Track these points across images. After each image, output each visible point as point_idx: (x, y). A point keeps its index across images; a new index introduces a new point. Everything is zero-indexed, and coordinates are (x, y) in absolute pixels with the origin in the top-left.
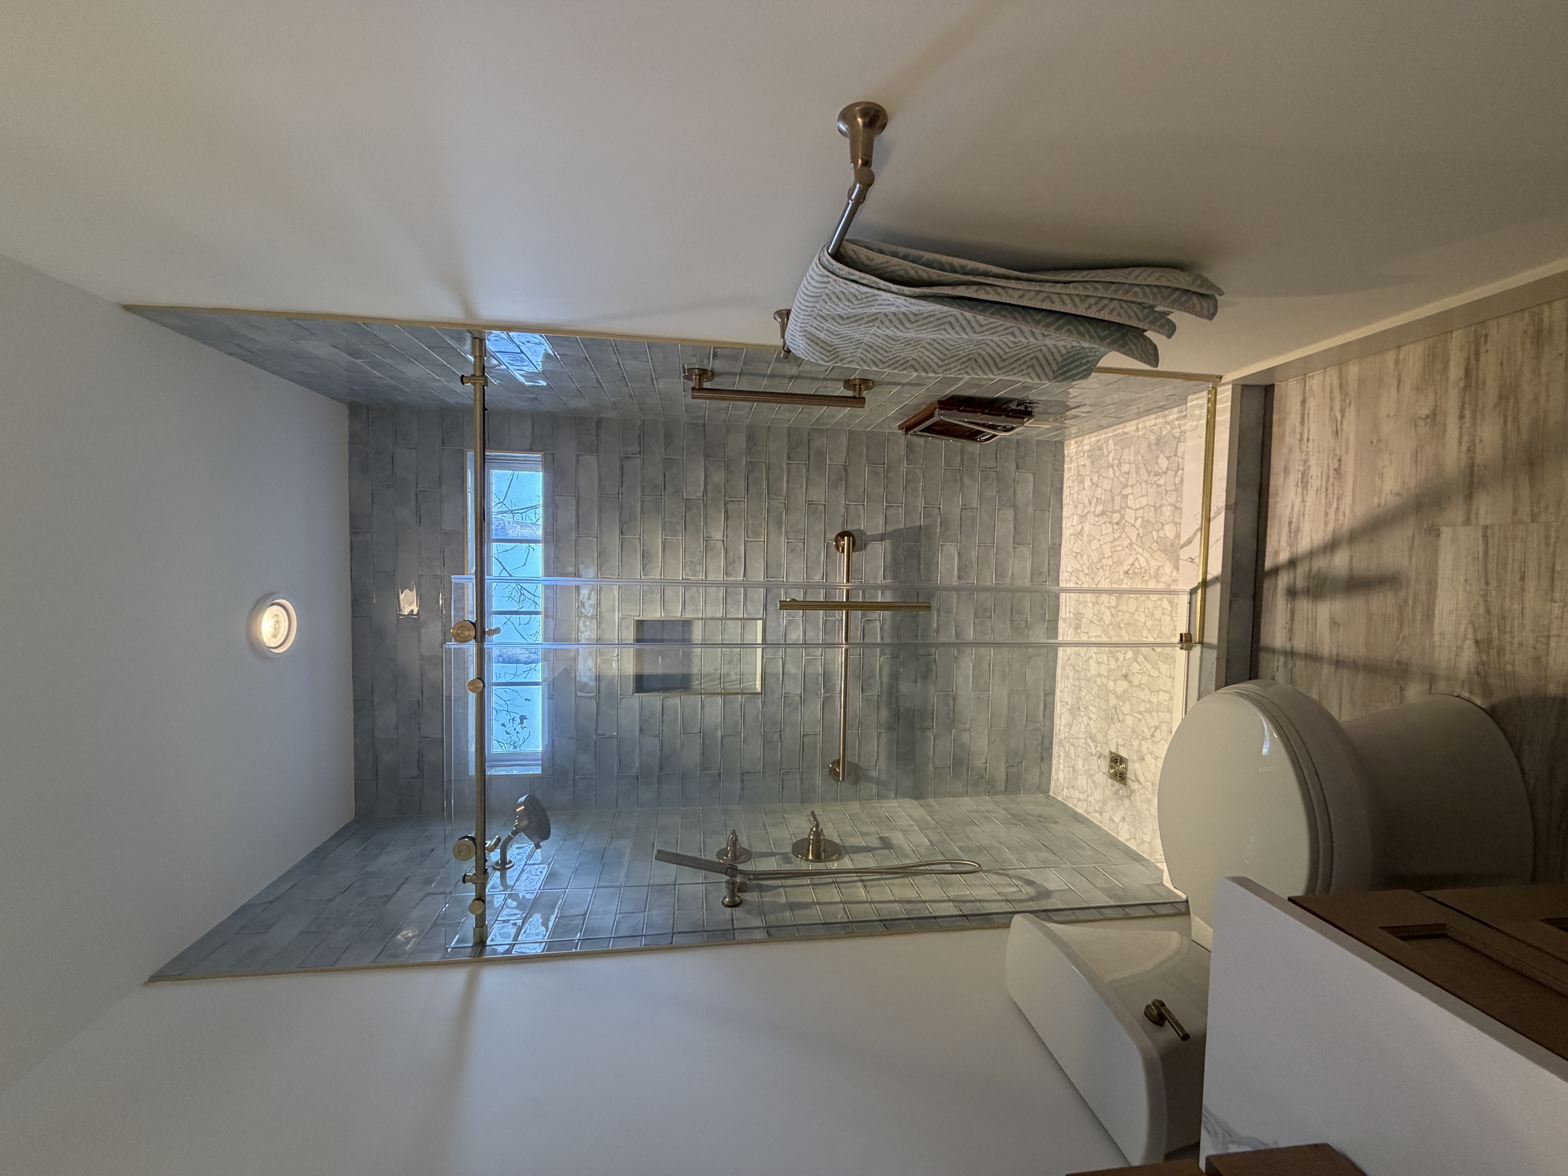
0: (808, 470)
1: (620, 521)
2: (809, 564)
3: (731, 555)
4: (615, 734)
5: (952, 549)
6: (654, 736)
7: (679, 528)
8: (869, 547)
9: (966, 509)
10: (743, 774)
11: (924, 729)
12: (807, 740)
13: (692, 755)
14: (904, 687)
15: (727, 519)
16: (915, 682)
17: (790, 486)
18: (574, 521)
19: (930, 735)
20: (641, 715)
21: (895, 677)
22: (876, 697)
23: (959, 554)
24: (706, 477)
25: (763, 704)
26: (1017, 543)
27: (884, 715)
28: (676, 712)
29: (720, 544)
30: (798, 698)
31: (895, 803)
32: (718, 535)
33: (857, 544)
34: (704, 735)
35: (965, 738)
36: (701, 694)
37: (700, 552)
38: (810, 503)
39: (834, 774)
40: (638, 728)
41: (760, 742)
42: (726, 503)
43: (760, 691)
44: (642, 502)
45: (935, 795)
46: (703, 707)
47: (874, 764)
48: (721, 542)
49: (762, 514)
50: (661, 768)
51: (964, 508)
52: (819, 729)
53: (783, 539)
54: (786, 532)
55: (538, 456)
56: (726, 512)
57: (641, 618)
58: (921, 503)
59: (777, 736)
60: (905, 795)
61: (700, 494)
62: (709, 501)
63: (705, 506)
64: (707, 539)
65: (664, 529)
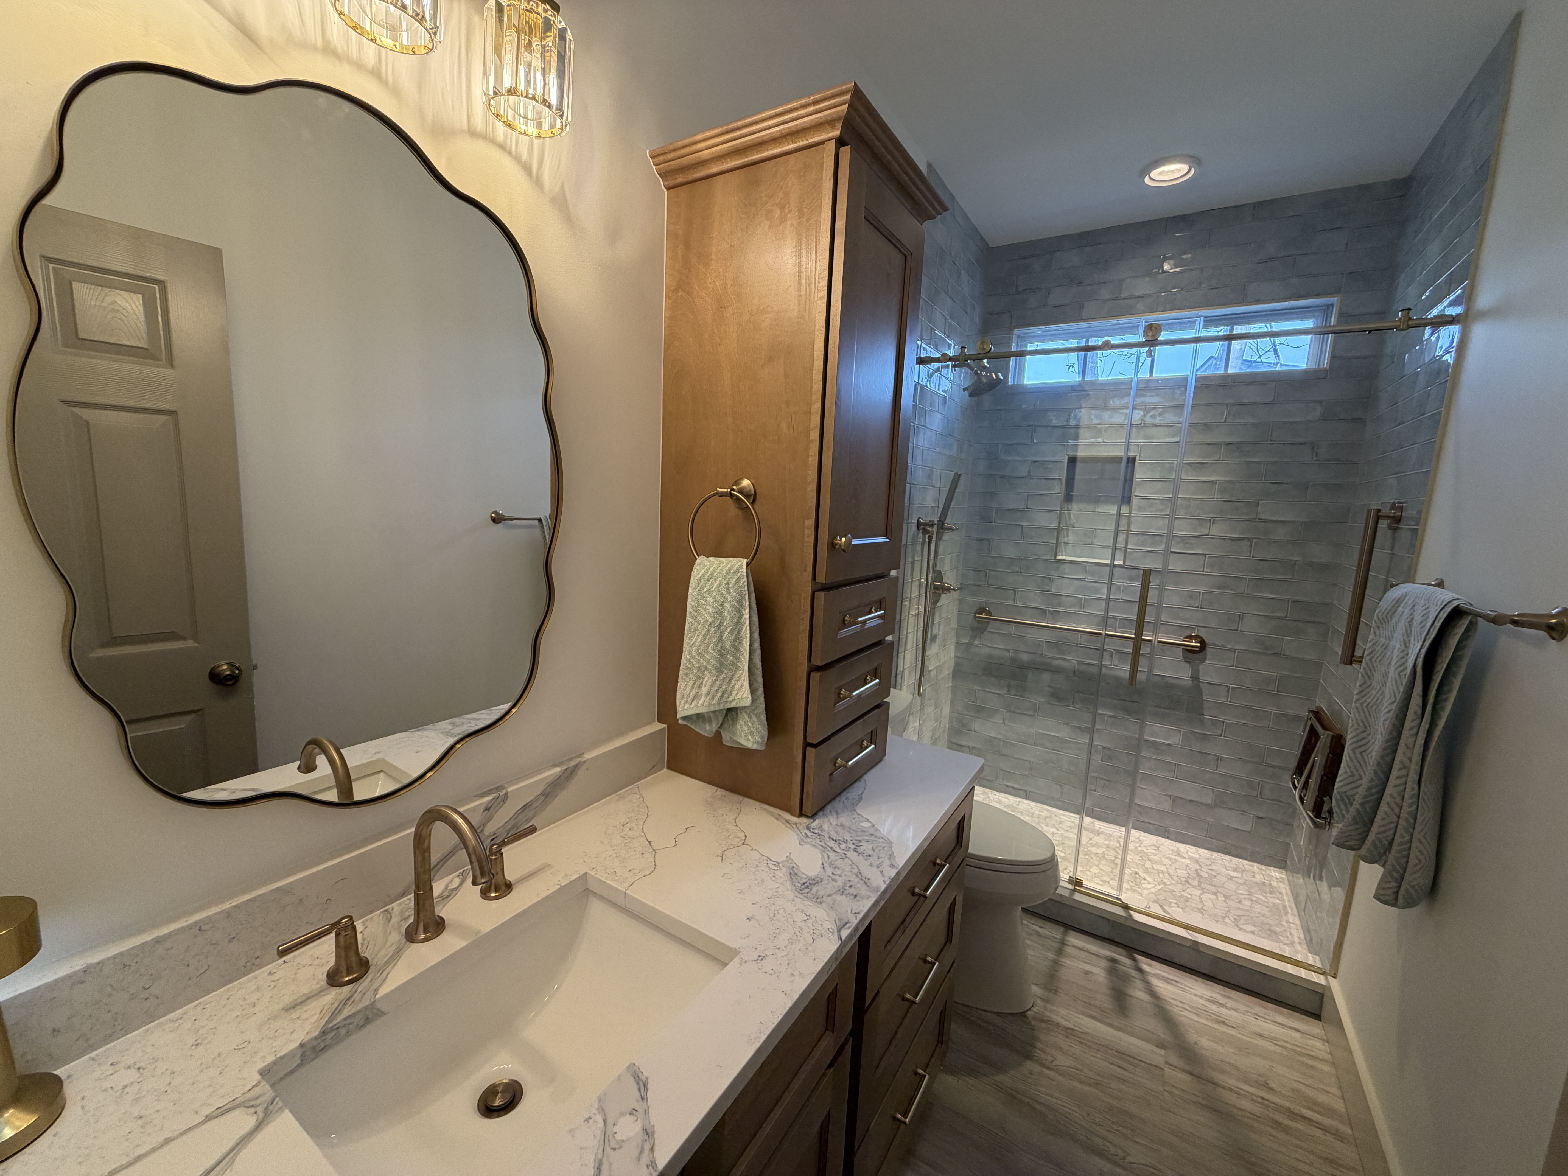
0: (1279, 618)
1: (1240, 443)
2: (1175, 610)
3: (1193, 541)
4: (1035, 441)
5: (1176, 739)
6: (1029, 472)
7: (1227, 497)
8: (1187, 665)
9: (1217, 760)
10: (988, 540)
11: (1009, 687)
12: (1011, 593)
13: (1011, 501)
14: (1046, 677)
15: (1232, 539)
16: (1050, 687)
17: (1262, 600)
18: (1246, 401)
19: (1003, 691)
20: (1049, 461)
21: (1056, 670)
22: (1041, 652)
23: (1170, 745)
24: (1282, 522)
25: (1046, 560)
26: (1175, 799)
27: (1025, 657)
28: (1048, 489)
29: (1206, 532)
30: (1047, 588)
31: (953, 655)
32: (1215, 530)
33: (1192, 655)
34: (1027, 510)
35: (998, 719)
36: (1061, 510)
37: (1199, 514)
38: (1241, 617)
39: (981, 610)
40: (1037, 459)
41: (1014, 556)
42: (1249, 539)
43: (1057, 558)
44: (1259, 463)
45: (954, 688)
46: (1050, 511)
47: (984, 643)
48: (1207, 533)
49: (1234, 571)
50: (1002, 477)
51: (1218, 759)
52: (1019, 604)
53: (1203, 589)
54: (1211, 593)
55: (1325, 363)
56: (1240, 539)
57: (1137, 461)
58: (1228, 719)
59: (1017, 569)
60: (957, 665)
61: (1262, 516)
62: (1254, 524)
63: (1249, 520)
64: (1212, 521)
65: (1227, 481)
